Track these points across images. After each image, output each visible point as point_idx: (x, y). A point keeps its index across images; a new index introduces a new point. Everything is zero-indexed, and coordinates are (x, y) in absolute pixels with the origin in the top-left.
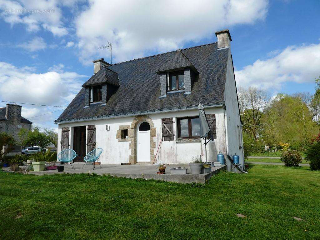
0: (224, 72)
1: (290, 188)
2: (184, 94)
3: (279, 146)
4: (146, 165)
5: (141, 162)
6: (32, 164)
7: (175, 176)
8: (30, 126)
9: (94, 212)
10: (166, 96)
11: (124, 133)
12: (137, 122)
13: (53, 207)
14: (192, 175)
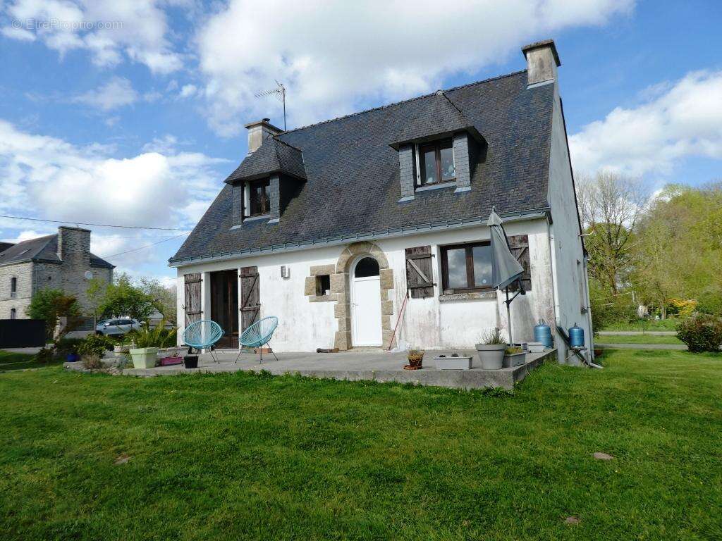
0: (546, 138)
1: (709, 397)
2: (455, 191)
3: (671, 305)
4: (372, 351)
5: (361, 347)
6: (128, 352)
7: (445, 374)
8: (111, 274)
9: (279, 450)
10: (412, 198)
11: (322, 283)
12: (350, 258)
13: (191, 440)
14: (482, 371)
